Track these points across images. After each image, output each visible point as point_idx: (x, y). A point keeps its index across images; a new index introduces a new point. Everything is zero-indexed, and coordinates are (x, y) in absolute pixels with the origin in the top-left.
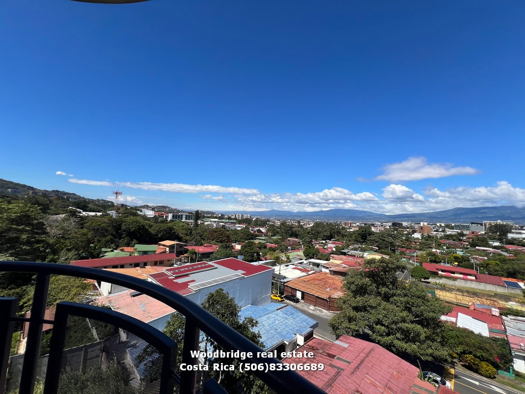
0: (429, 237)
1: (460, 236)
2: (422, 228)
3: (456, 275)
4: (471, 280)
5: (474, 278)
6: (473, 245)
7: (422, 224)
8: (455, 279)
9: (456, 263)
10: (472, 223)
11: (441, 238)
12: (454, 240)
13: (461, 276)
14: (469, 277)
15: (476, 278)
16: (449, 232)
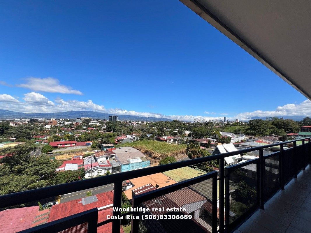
0: (55, 127)
1: (71, 125)
2: (51, 122)
3: (67, 145)
4: (74, 146)
5: (75, 145)
6: (76, 129)
7: (52, 119)
8: (66, 147)
9: (68, 139)
10: (77, 119)
11: (62, 127)
12: (68, 128)
13: (70, 145)
14: (73, 145)
15: (76, 145)
16: (66, 123)
